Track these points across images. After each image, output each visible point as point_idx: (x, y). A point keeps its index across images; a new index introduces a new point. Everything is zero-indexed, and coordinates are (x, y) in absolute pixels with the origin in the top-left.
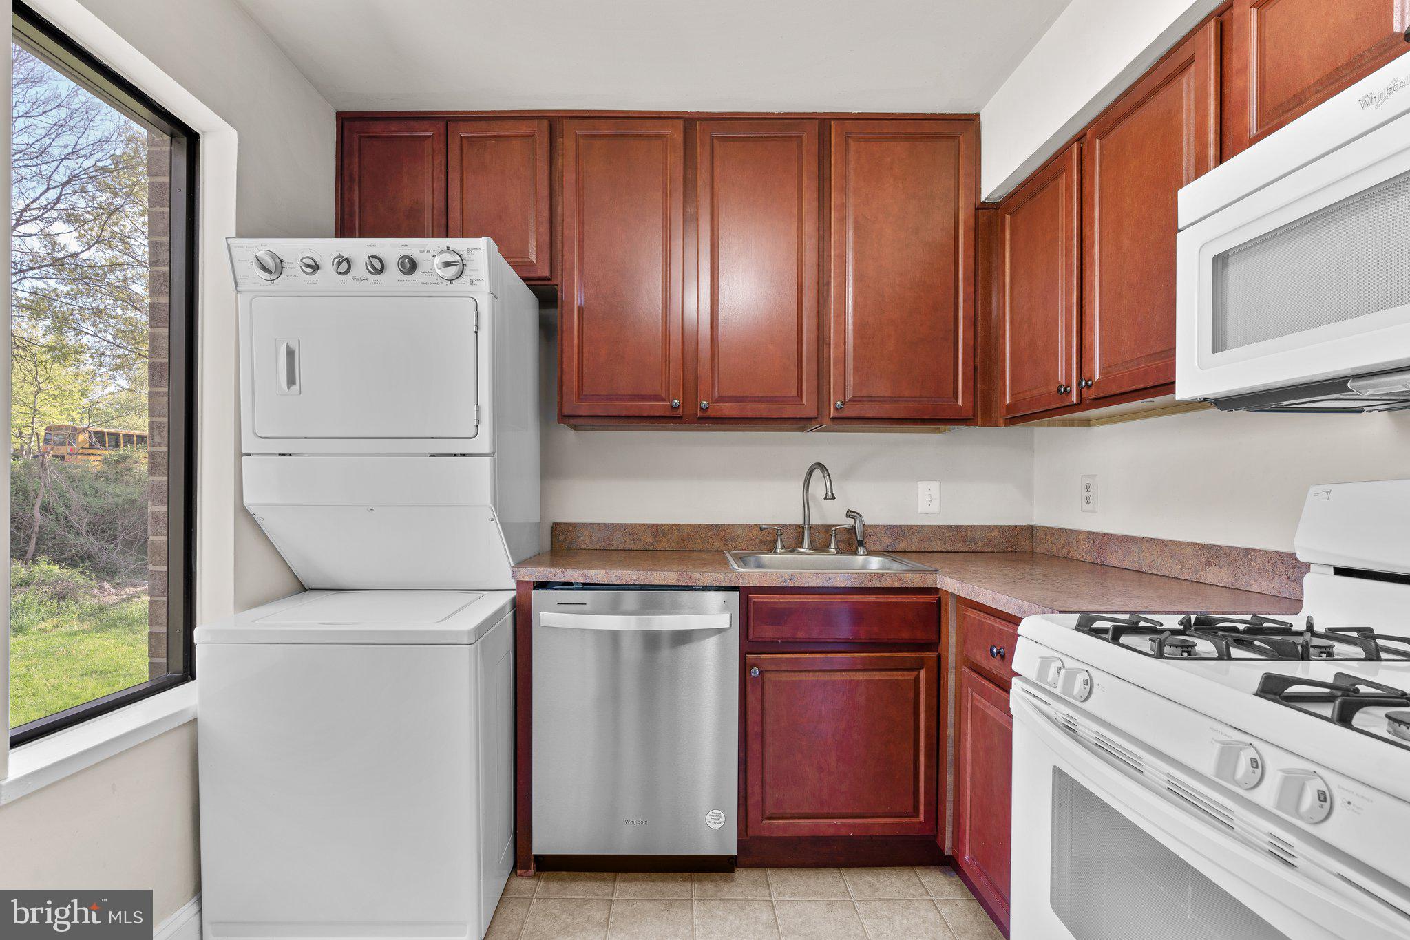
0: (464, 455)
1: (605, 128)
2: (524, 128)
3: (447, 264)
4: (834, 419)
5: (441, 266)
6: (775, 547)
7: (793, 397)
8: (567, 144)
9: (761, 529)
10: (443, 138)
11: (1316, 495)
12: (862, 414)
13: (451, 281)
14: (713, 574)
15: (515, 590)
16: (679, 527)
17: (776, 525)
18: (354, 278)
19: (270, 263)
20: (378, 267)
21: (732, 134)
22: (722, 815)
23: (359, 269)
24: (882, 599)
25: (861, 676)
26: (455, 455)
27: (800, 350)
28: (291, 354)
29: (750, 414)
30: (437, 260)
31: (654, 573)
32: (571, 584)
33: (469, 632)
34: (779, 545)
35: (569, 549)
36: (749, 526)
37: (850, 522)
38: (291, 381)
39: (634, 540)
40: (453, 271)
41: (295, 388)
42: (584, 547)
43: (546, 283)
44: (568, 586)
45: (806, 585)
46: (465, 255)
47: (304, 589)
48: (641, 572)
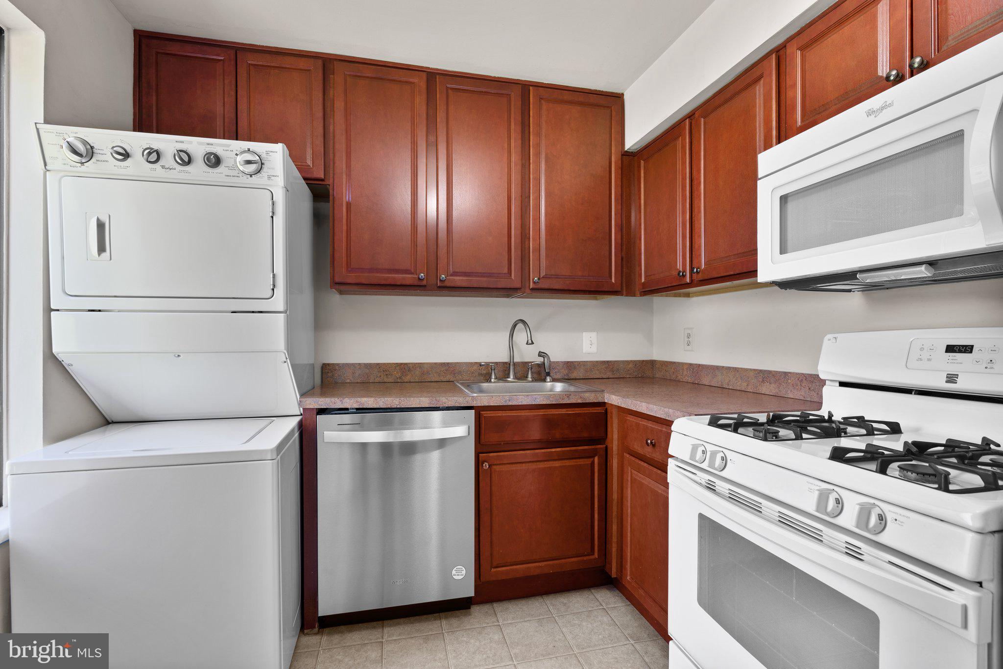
0: (261, 312)
1: (368, 72)
2: (302, 64)
3: (249, 162)
4: (533, 289)
5: (242, 163)
6: (490, 378)
7: (505, 273)
8: (338, 79)
9: (481, 365)
10: (233, 63)
11: (829, 340)
12: (552, 287)
13: (251, 176)
14: (456, 398)
15: (299, 416)
16: (420, 365)
17: (492, 363)
18: (163, 167)
19: (81, 148)
20: (186, 159)
21: (461, 87)
22: (464, 569)
23: (168, 160)
24: (570, 411)
25: (557, 464)
26: (253, 312)
27: (509, 243)
28: (101, 226)
29: (475, 285)
30: (239, 159)
31: (412, 399)
32: (347, 409)
33: (272, 450)
34: (493, 377)
35: (336, 383)
36: (471, 363)
37: (541, 359)
38: (101, 249)
39: (387, 375)
40: (252, 168)
41: (105, 255)
42: (348, 381)
43: (320, 183)
44: (344, 411)
45: (520, 404)
46: (264, 156)
47: (107, 422)
48: (402, 399)
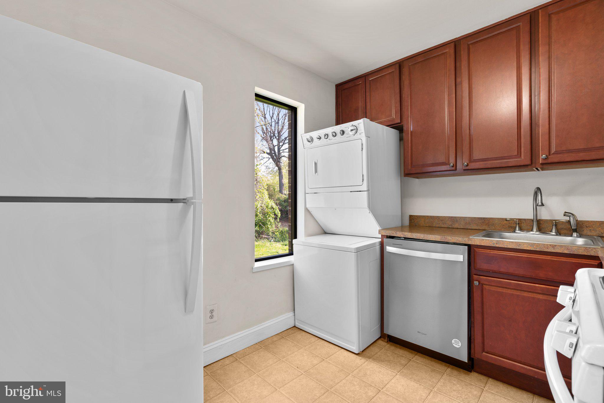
0: (360, 191)
1: (420, 59)
2: (390, 70)
3: (352, 130)
4: (542, 164)
5: (350, 131)
6: (515, 230)
7: (515, 156)
8: (405, 70)
9: (506, 220)
10: (364, 83)
12: (562, 160)
13: (354, 135)
14: (457, 238)
15: (380, 238)
16: (464, 218)
17: (515, 219)
18: (329, 139)
19: (310, 140)
20: (335, 135)
22: (460, 342)
23: (331, 136)
24: (555, 259)
26: (358, 191)
28: (316, 164)
29: (490, 167)
30: (349, 130)
32: (400, 238)
33: (354, 248)
34: (517, 229)
35: (416, 225)
36: (502, 219)
37: (567, 218)
38: (316, 171)
39: (443, 223)
40: (354, 131)
41: (317, 174)
42: (422, 225)
43: (399, 125)
44: (399, 238)
45: (506, 247)
46: (357, 126)
47: (325, 233)
48: (425, 235)
